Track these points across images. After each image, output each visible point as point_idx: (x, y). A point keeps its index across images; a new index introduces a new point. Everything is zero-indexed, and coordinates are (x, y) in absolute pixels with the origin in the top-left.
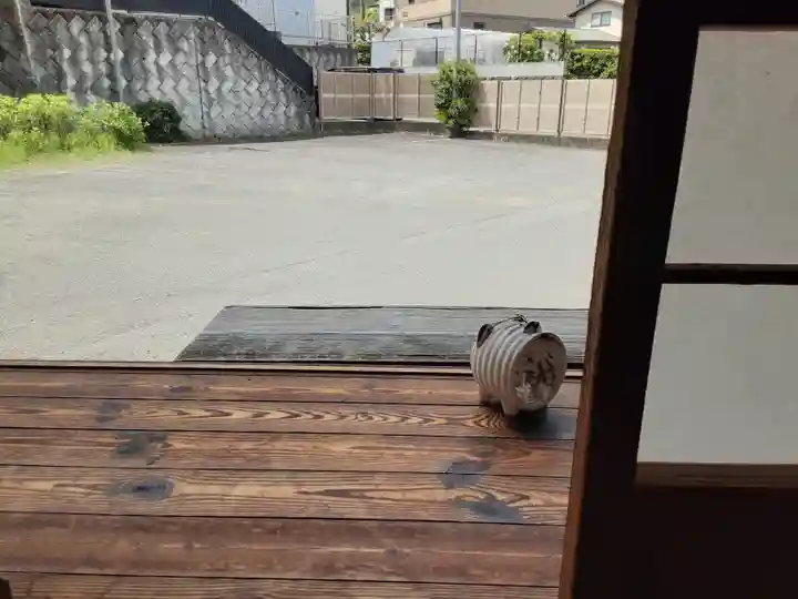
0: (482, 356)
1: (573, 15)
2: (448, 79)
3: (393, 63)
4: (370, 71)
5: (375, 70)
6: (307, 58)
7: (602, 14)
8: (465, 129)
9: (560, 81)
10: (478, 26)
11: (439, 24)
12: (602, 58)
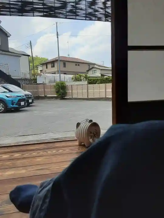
0: (78, 131)
1: (88, 71)
2: (58, 85)
3: (43, 82)
4: (37, 84)
5: (38, 84)
6: (19, 81)
7: (94, 70)
8: (64, 97)
9: (87, 85)
10: (65, 74)
11: (55, 73)
12: (96, 80)
